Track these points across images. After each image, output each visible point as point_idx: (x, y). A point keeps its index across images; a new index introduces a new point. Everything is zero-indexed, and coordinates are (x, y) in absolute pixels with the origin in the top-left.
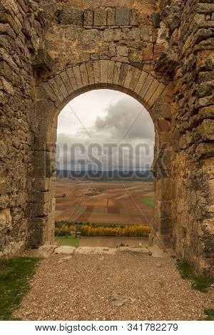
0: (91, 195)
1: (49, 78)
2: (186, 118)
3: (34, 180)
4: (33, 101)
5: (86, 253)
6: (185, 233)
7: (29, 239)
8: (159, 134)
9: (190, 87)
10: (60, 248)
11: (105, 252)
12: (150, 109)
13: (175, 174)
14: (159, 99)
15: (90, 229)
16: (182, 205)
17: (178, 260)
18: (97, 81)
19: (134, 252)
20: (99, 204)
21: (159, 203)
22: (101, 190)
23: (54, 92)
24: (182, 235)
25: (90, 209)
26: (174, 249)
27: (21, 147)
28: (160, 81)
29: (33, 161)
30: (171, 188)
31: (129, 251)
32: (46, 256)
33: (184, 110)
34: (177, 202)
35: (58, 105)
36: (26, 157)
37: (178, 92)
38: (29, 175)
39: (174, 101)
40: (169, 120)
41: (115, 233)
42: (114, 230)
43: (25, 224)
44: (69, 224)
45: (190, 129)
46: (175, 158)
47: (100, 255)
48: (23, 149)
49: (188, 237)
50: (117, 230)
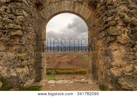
0: (60, 57)
1: (42, 9)
2: (102, 26)
3: (37, 53)
4: (36, 19)
5: (61, 83)
6: (102, 73)
7: (36, 78)
8: (90, 32)
9: (104, 12)
10: (49, 81)
11: (68, 82)
12: (86, 21)
13: (97, 49)
14: (90, 17)
15: (60, 71)
16: (101, 62)
17: (99, 85)
18: (63, 10)
19: (81, 82)
20: (64, 60)
21: (91, 61)
22: (64, 55)
23: (45, 15)
24: (101, 74)
25: (60, 63)
26: (97, 80)
27: (31, 39)
28: (90, 9)
29: (37, 45)
30: (96, 55)
31: (78, 82)
32: (44, 85)
33: (101, 22)
34: (99, 61)
35: (46, 21)
36: (34, 43)
37: (98, 14)
38: (35, 51)
39: (97, 18)
40: (94, 26)
41: (70, 72)
42: (70, 71)
43: (34, 72)
44: (51, 69)
45: (104, 30)
46: (97, 42)
47: (67, 84)
48: (32, 40)
49: (103, 75)
50: (72, 71)
